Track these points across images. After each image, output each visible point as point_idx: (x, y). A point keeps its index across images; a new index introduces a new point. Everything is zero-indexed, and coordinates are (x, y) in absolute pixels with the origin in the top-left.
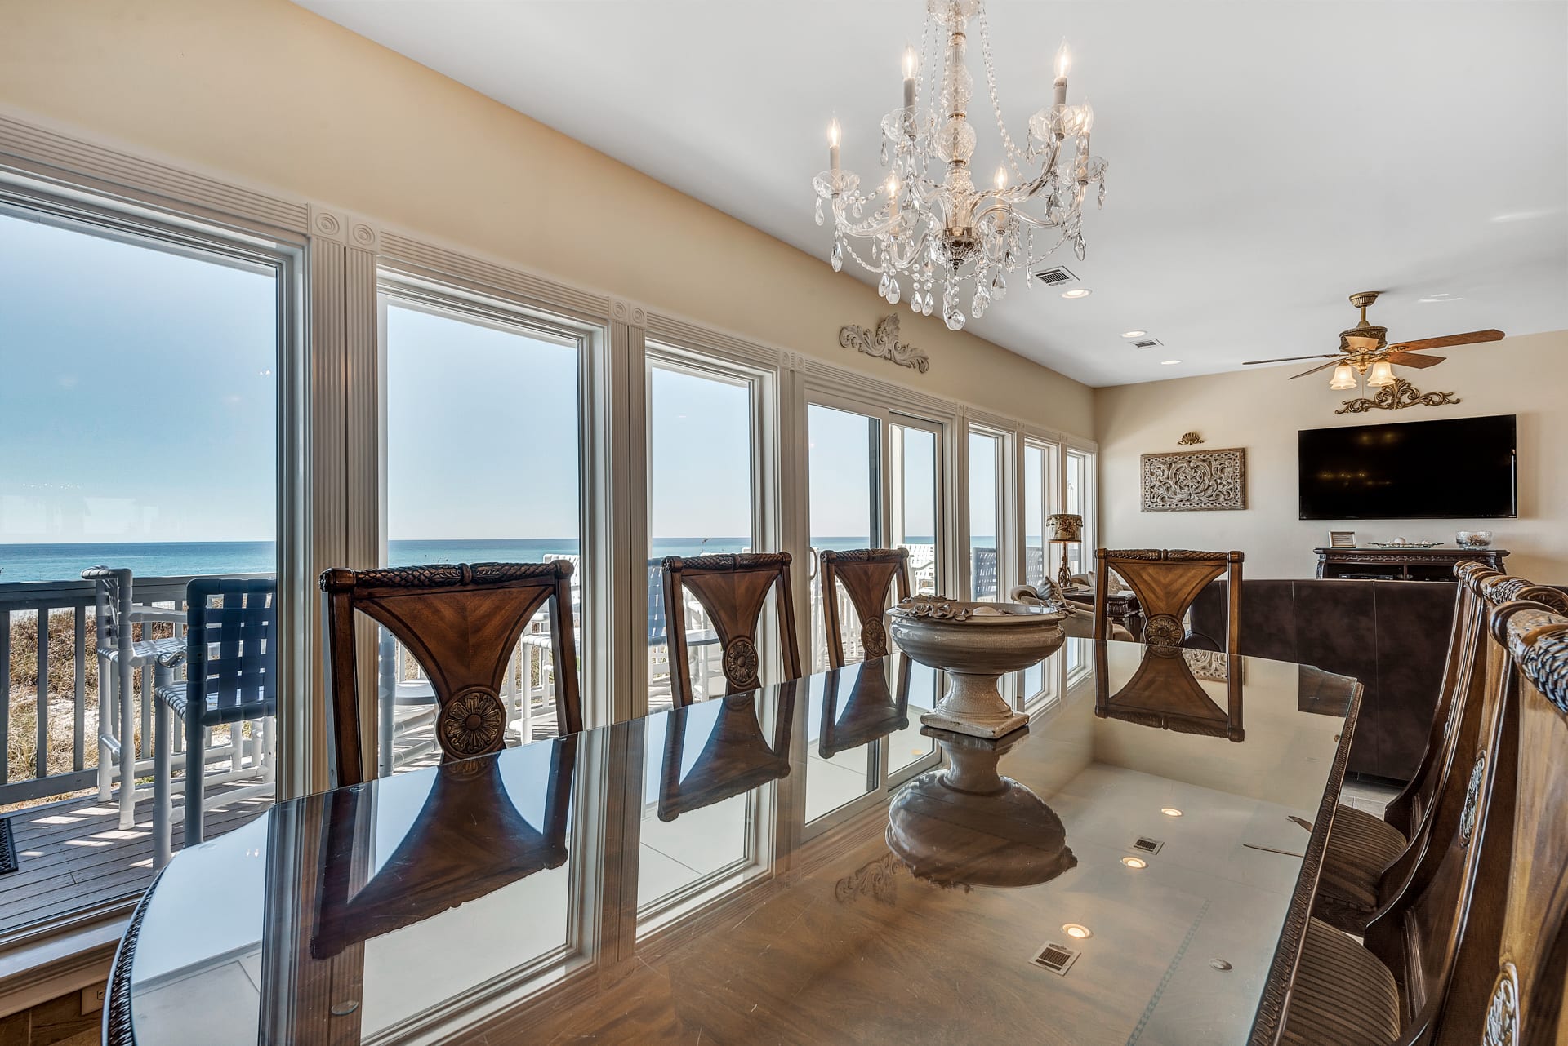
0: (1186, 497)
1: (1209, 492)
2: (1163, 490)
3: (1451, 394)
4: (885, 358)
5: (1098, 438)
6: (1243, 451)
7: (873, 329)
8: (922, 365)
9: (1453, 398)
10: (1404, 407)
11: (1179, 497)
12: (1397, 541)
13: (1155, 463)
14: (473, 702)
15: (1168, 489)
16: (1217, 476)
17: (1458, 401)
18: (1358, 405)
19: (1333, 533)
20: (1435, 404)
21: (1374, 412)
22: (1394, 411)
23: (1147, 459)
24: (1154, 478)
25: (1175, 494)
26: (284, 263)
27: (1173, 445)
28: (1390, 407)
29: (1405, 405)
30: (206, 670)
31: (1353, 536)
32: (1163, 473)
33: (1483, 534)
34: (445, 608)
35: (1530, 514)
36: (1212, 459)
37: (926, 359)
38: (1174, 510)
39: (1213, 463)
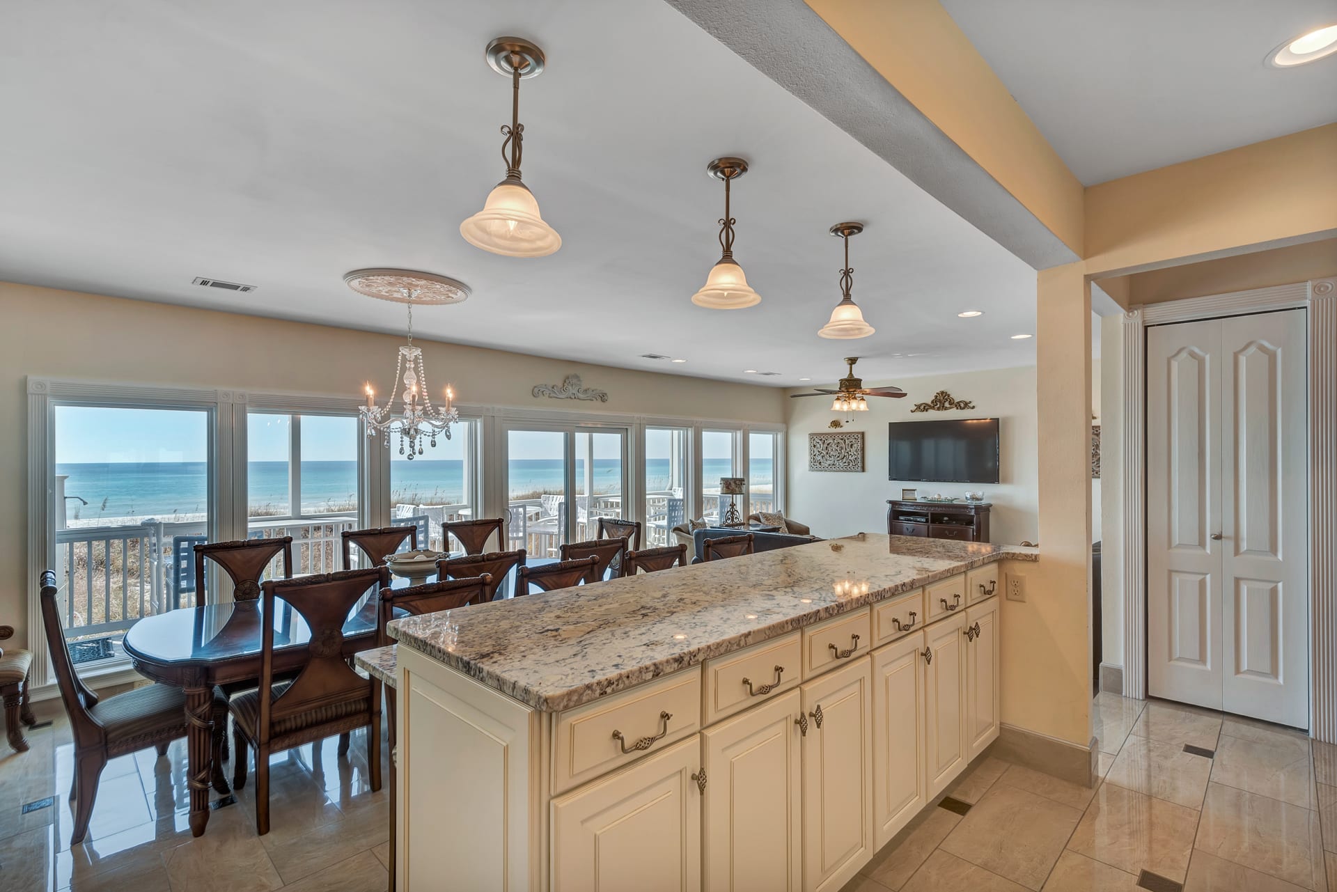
0: (832, 462)
1: (844, 460)
2: (820, 458)
3: (970, 402)
4: (570, 398)
5: (785, 421)
6: (863, 434)
7: (560, 385)
8: (603, 398)
9: (971, 405)
10: (945, 409)
11: (828, 462)
12: (936, 496)
13: (816, 439)
14: (247, 585)
15: (823, 457)
16: (848, 450)
17: (973, 407)
18: (922, 407)
19: (903, 490)
20: (961, 408)
21: (931, 411)
22: (940, 412)
23: (813, 436)
24: (815, 449)
25: (826, 460)
26: (210, 410)
27: (825, 428)
28: (938, 409)
29: (946, 409)
30: (181, 572)
31: (916, 492)
32: (821, 446)
33: (979, 494)
34: (238, 555)
35: (1006, 481)
36: (846, 438)
37: (606, 394)
38: (826, 471)
39: (847, 441)
